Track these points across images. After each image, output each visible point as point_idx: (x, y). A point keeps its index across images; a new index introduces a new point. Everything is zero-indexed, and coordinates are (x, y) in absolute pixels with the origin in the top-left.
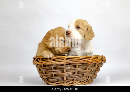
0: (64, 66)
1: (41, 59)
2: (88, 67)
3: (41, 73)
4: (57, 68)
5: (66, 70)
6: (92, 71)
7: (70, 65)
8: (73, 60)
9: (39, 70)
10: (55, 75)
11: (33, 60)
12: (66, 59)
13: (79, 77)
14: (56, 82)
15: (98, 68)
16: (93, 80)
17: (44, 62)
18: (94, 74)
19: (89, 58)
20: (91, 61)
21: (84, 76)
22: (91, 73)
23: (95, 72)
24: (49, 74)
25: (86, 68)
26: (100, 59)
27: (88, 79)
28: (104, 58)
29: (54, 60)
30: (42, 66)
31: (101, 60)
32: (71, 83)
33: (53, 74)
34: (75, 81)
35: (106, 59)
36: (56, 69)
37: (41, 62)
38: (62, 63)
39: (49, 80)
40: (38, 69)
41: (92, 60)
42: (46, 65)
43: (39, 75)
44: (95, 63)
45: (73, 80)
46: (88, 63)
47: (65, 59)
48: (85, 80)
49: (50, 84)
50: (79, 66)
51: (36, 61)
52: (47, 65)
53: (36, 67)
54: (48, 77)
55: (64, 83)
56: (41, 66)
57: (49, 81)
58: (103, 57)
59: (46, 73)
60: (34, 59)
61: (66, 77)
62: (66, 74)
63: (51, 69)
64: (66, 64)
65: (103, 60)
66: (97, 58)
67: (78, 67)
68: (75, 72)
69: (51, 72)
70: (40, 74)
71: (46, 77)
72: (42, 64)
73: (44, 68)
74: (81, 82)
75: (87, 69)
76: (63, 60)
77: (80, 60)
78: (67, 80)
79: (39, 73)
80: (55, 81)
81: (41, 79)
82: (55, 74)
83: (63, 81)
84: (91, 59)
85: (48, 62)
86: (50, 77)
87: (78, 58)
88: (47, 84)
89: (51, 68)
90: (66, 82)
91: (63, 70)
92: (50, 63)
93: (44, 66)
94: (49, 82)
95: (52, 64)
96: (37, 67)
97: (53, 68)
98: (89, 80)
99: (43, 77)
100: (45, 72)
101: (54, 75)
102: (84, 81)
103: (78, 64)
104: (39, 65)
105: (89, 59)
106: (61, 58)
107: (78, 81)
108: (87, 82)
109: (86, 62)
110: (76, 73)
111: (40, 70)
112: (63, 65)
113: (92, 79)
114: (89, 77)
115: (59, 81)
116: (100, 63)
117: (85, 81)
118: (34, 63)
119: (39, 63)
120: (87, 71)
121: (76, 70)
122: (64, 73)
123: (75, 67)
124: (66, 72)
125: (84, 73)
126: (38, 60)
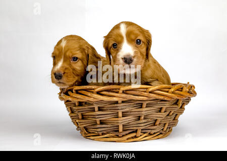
0: (118, 105)
2: (165, 106)
3: (75, 117)
4: (105, 108)
5: (123, 113)
6: (171, 114)
7: (130, 104)
8: (137, 93)
9: (70, 112)
10: (102, 123)
11: (60, 91)
12: (123, 91)
13: (148, 126)
14: (103, 134)
15: (181, 107)
16: (172, 129)
17: (79, 96)
18: (174, 119)
19: (167, 90)
20: (170, 94)
21: (157, 123)
22: (169, 117)
23: (176, 115)
24: (91, 120)
25: (161, 108)
26: (188, 90)
27: (163, 129)
29: (98, 93)
31: (188, 92)
32: (132, 138)
34: (139, 133)
35: (195, 90)
36: (102, 110)
37: (74, 96)
38: (115, 99)
39: (90, 131)
40: (69, 110)
41: (173, 93)
42: (83, 102)
43: (70, 120)
44: (178, 98)
45: (136, 131)
46: (166, 99)
47: (121, 91)
48: (158, 131)
49: (92, 138)
50: (148, 105)
51: (65, 94)
52: (86, 103)
53: (64, 106)
54: (88, 125)
55: (118, 136)
56: (75, 104)
57: (90, 133)
58: (191, 87)
59: (83, 118)
61: (123, 126)
62: (122, 121)
63: (94, 111)
64: (123, 102)
65: (191, 92)
66: (182, 88)
67: (146, 107)
68: (140, 117)
69: (94, 116)
70: (72, 119)
71: (85, 126)
72: (76, 101)
73: (81, 108)
74: (150, 134)
75: (163, 110)
76: (117, 92)
77: (150, 92)
78: (124, 130)
79: (71, 116)
80: (100, 133)
82: (100, 120)
83: (117, 133)
84: (170, 91)
85: (86, 98)
86: (92, 125)
87: (147, 89)
88: (86, 137)
89: (94, 108)
90: (123, 136)
91: (118, 113)
92: (91, 99)
93: (80, 104)
94: (89, 135)
95: (95, 100)
96: (67, 106)
97: (96, 109)
98: (165, 129)
99: (78, 124)
100: (82, 115)
101: (98, 122)
103: (147, 101)
104: (70, 101)
105: (167, 92)
106: (113, 89)
107: (144, 133)
108: (161, 134)
109: (162, 98)
110: (143, 118)
111: (72, 112)
112: (117, 102)
113: (170, 128)
114: (165, 124)
115: (108, 133)
117: (159, 133)
118: (61, 99)
119: (70, 99)
120: (163, 115)
121: (143, 113)
122: (119, 119)
123: (141, 106)
124: (123, 117)
125: (156, 118)
126: (69, 93)
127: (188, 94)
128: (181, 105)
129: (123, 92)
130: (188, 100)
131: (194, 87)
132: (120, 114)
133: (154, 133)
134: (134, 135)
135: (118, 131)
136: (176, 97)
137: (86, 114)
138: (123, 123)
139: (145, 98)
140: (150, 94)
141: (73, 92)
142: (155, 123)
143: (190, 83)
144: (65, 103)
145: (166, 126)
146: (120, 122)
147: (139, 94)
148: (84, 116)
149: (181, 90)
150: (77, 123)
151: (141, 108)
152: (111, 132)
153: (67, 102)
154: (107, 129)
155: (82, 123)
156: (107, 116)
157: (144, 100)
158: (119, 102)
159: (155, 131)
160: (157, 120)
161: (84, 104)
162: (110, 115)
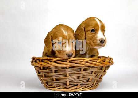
0: (66, 69)
1: (40, 60)
2: (95, 70)
4: (59, 71)
5: (69, 74)
6: (98, 75)
7: (73, 69)
8: (78, 62)
10: (57, 80)
11: (32, 60)
12: (70, 61)
13: (84, 82)
14: (57, 86)
15: (104, 71)
17: (43, 64)
18: (100, 78)
20: (98, 63)
21: (90, 80)
22: (96, 77)
23: (101, 76)
24: (50, 78)
25: (92, 72)
26: (108, 61)
27: (93, 84)
28: (111, 60)
29: (55, 62)
30: (42, 68)
31: (108, 62)
32: (75, 89)
33: (54, 78)
34: (79, 86)
35: (113, 61)
36: (57, 72)
37: (40, 63)
38: (65, 66)
39: (49, 85)
40: (37, 71)
41: (99, 62)
42: (45, 67)
45: (77, 85)
46: (95, 66)
47: (68, 61)
48: (90, 85)
49: (50, 89)
51: (35, 62)
52: (47, 68)
54: (48, 81)
55: (66, 88)
56: (40, 68)
57: (49, 86)
59: (45, 77)
61: (69, 82)
63: (52, 72)
64: (69, 68)
65: (110, 62)
66: (105, 60)
67: (83, 71)
68: (79, 77)
69: (52, 76)
70: (39, 77)
71: (46, 81)
72: (41, 66)
73: (44, 70)
74: (85, 87)
76: (66, 62)
78: (70, 84)
79: (38, 75)
80: (56, 86)
82: (56, 78)
83: (65, 86)
84: (98, 61)
86: (50, 81)
87: (84, 60)
88: (47, 88)
89: (52, 71)
90: (69, 88)
91: (66, 74)
92: (50, 66)
93: (44, 68)
95: (53, 66)
96: (36, 69)
97: (53, 71)
100: (45, 75)
101: (54, 80)
103: (84, 67)
104: (38, 66)
105: (96, 62)
107: (82, 86)
109: (93, 65)
110: (81, 77)
111: (39, 73)
112: (66, 68)
113: (97, 83)
115: (60, 86)
117: (91, 87)
118: (32, 65)
120: (93, 76)
121: (81, 74)
122: (67, 78)
123: (80, 70)
125: (89, 77)
126: (37, 62)
127: (108, 64)
128: (104, 70)
130: (108, 67)
131: (112, 59)
132: (68, 75)
133: (88, 87)
134: (76, 87)
135: (66, 85)
136: (101, 65)
137: (48, 74)
138: (69, 80)
140: (86, 63)
141: (39, 61)
142: (88, 80)
143: (110, 57)
144: (35, 67)
145: (95, 82)
146: (67, 79)
148: (46, 76)
150: (42, 79)
151: (80, 71)
152: (62, 86)
153: (36, 67)
154: (59, 83)
155: (44, 80)
156: (60, 76)
157: (82, 66)
159: (88, 85)
160: (89, 78)
161: (46, 68)
162: (61, 75)
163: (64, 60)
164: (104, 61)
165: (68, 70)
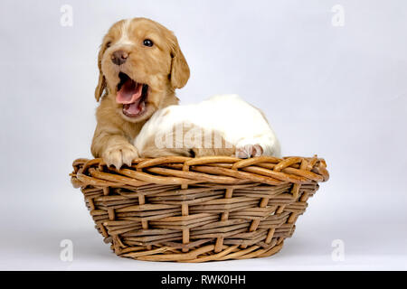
0: (181, 192)
1: (100, 168)
2: (269, 194)
3: (102, 218)
4: (157, 199)
5: (190, 207)
6: (280, 211)
7: (203, 190)
8: (216, 170)
9: (93, 207)
10: (151, 226)
11: (72, 170)
12: (190, 166)
13: (236, 232)
14: (153, 247)
15: (300, 200)
16: (282, 242)
17: (110, 177)
18: (287, 222)
19: (272, 165)
20: (277, 174)
21: (254, 227)
22: (276, 218)
23: (291, 214)
24: (130, 222)
25: (261, 200)
26: (311, 167)
27: (264, 240)
28: (321, 164)
29: (145, 170)
31: (312, 171)
32: (208, 254)
33: (144, 221)
34: (220, 245)
35: (327, 169)
36: (152, 203)
37: (100, 176)
38: (175, 181)
39: (128, 243)
40: (91, 204)
41: (282, 170)
42: (117, 188)
43: (92, 223)
44: (293, 181)
45: (214, 242)
46: (269, 181)
47: (186, 167)
48: (255, 242)
49: (132, 255)
50: (236, 194)
51: (83, 173)
52: (122, 190)
53: (82, 196)
54: (126, 231)
55: (180, 251)
56: (101, 192)
57: (129, 246)
58: (319, 162)
59: (117, 219)
60: (77, 166)
61: (191, 231)
62: (188, 222)
63: (137, 204)
64: (190, 187)
65: (318, 170)
66: (300, 164)
67: (233, 197)
68: (221, 215)
69: (137, 214)
70: (96, 221)
71: (120, 232)
72: (104, 186)
73: (113, 198)
74: (240, 248)
75: (264, 203)
76: (181, 169)
77: (240, 169)
78: (191, 240)
79: (94, 216)
80: (149, 247)
81: (101, 237)
82: (149, 222)
83: (179, 246)
84: (277, 167)
85: (124, 179)
86: (133, 231)
87: (233, 163)
88: (122, 255)
89: (137, 198)
90: (190, 250)
91: (181, 207)
92: (132, 182)
93: (112, 191)
94: (128, 250)
95: (141, 184)
96: (86, 197)
97: (142, 200)
98: (269, 240)
99: (107, 231)
100: (116, 213)
101: (145, 226)
102: (254, 245)
103: (234, 184)
104: (93, 187)
105: (272, 169)
106: (172, 163)
107: (230, 245)
108: (261, 248)
109: (261, 179)
110: (226, 216)
111: (97, 208)
112: (179, 187)
113: (278, 239)
114: (269, 230)
115: (164, 246)
116: (310, 182)
117: (257, 247)
118: (76, 183)
119: (93, 182)
120: (265, 211)
121: (226, 207)
122: (182, 218)
123: (223, 194)
124: (190, 214)
125: (251, 218)
126: (91, 172)
127: (311, 175)
128: (297, 196)
129: (192, 169)
130: (313, 187)
131: (324, 162)
132: (185, 210)
133: (249, 247)
134: (210, 248)
135: (181, 241)
136: (288, 179)
137: (123, 210)
138: (190, 227)
139: (231, 180)
140: (240, 172)
142: (249, 227)
143: (319, 157)
144: (83, 190)
145: (271, 234)
146: (185, 223)
147: (220, 172)
148: (119, 215)
149: (298, 166)
150: (105, 227)
151: (224, 197)
152: (169, 244)
153: (87, 189)
155: (113, 228)
156: (160, 213)
157: (229, 182)
158: (183, 187)
159: (250, 243)
160: (252, 221)
161: (118, 191)
162: (166, 211)
163: (174, 165)
164: (298, 168)
165: (186, 193)
